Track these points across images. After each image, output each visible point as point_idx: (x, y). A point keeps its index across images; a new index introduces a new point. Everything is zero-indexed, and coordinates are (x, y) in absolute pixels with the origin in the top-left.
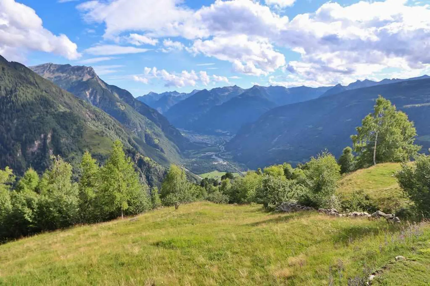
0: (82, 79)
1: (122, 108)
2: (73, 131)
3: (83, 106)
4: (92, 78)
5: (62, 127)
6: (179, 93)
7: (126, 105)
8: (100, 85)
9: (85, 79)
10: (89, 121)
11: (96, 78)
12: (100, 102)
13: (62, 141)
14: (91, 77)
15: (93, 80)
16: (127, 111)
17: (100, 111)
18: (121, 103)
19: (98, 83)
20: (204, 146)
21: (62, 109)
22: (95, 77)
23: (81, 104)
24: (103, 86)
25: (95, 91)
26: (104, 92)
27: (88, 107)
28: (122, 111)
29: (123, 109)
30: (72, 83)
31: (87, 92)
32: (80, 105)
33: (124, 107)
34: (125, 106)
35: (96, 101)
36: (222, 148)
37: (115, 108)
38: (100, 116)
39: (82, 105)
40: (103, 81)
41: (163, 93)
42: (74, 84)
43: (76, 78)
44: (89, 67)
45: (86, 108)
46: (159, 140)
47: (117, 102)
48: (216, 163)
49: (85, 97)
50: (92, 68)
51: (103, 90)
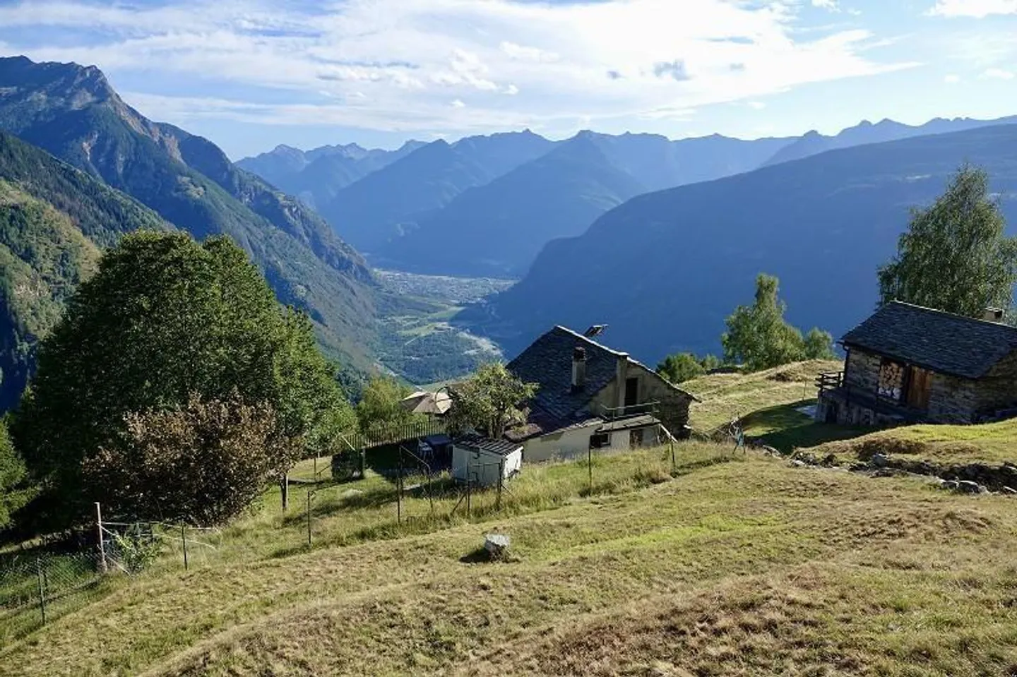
0: (68, 104)
1: (196, 193)
2: (49, 264)
3: (77, 187)
4: (98, 102)
5: (13, 249)
6: (364, 150)
7: (206, 185)
8: (124, 123)
9: (76, 105)
10: (95, 234)
11: (112, 102)
12: (127, 175)
13: (15, 293)
14: (95, 99)
15: (103, 106)
16: (209, 202)
17: (130, 203)
18: (191, 177)
19: (120, 118)
20: (437, 303)
21: (12, 197)
22: (109, 99)
23: (69, 180)
24: (136, 126)
25: (109, 142)
26: (137, 144)
27: (92, 191)
28: (195, 201)
29: (198, 197)
30: (37, 115)
31: (85, 144)
32: (66, 182)
33: (201, 189)
34: (204, 187)
35: (114, 171)
36: (491, 310)
37: (175, 195)
38: (129, 216)
39: (74, 183)
40: (134, 112)
41: (316, 150)
42: (42, 118)
43: (48, 101)
44: (89, 68)
45: (86, 193)
46: (307, 287)
47: (182, 175)
48: (472, 352)
49: (79, 156)
50: (99, 71)
51: (136, 139)
